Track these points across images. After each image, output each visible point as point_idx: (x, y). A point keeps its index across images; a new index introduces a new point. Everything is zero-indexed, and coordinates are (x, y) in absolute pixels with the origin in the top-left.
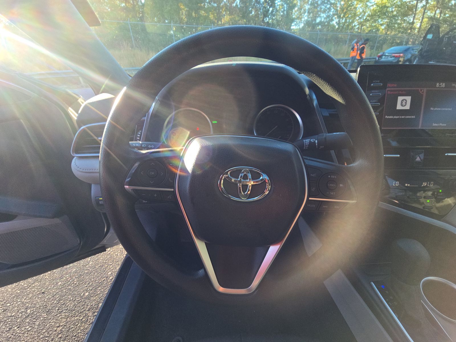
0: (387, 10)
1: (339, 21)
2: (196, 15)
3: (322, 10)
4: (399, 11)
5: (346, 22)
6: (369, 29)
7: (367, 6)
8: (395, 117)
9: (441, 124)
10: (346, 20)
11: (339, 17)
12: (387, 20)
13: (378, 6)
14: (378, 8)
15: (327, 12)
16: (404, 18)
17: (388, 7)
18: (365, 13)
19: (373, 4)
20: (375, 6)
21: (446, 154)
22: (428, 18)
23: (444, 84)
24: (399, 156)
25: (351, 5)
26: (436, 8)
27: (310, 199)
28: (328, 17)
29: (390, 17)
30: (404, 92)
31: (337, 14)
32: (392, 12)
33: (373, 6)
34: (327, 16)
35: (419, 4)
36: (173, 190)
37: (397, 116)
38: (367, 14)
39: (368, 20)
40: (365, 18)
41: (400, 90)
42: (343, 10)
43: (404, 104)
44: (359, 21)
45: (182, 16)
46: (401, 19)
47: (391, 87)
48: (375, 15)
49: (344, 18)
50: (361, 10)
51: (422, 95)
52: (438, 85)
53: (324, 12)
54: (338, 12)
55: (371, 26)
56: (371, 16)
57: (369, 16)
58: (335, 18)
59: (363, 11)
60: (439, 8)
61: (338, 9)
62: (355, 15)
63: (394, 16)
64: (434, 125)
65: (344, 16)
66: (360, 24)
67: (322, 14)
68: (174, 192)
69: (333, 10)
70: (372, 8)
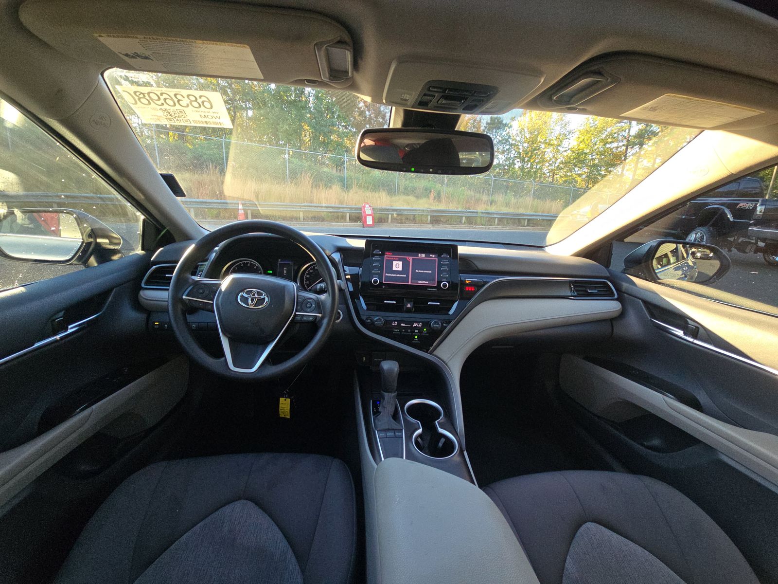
0: (585, 157)
1: (523, 166)
2: (325, 139)
3: (500, 150)
4: (602, 159)
5: (532, 167)
6: (563, 179)
7: (558, 151)
8: (392, 275)
9: (424, 282)
10: (532, 165)
11: (523, 161)
12: (586, 170)
13: (573, 152)
14: (574, 154)
15: (506, 153)
16: (610, 169)
17: (586, 154)
18: (556, 159)
19: (567, 149)
20: (569, 152)
21: (429, 303)
22: (643, 169)
23: (424, 255)
24: (395, 302)
25: (537, 148)
26: (655, 156)
27: (297, 313)
28: (508, 159)
29: (591, 166)
30: (397, 259)
31: (519, 158)
32: (593, 160)
33: (566, 151)
34: (506, 158)
35: (629, 150)
36: (212, 302)
37: (393, 274)
38: (559, 161)
39: (562, 169)
40: (557, 165)
41: (393, 257)
42: (527, 154)
43: (397, 266)
44: (550, 168)
45: (304, 138)
46: (606, 170)
47: (388, 256)
48: (569, 162)
49: (529, 164)
50: (551, 155)
51: (409, 262)
52: (419, 255)
53: (503, 152)
54: (520, 155)
55: (566, 176)
56: (565, 163)
57: (562, 163)
58: (518, 162)
59: (554, 157)
60: (660, 156)
61: (521, 151)
62: (543, 161)
63: (595, 166)
64: (419, 282)
65: (528, 161)
66: (551, 171)
67: (499, 155)
68: (213, 304)
69: (513, 152)
70: (565, 154)
